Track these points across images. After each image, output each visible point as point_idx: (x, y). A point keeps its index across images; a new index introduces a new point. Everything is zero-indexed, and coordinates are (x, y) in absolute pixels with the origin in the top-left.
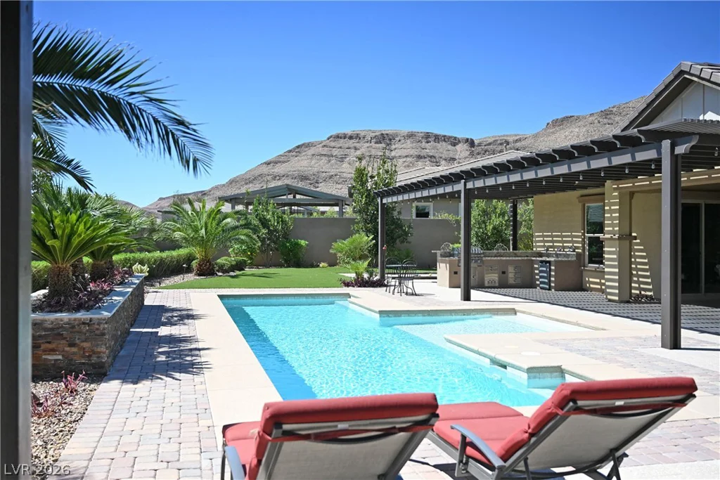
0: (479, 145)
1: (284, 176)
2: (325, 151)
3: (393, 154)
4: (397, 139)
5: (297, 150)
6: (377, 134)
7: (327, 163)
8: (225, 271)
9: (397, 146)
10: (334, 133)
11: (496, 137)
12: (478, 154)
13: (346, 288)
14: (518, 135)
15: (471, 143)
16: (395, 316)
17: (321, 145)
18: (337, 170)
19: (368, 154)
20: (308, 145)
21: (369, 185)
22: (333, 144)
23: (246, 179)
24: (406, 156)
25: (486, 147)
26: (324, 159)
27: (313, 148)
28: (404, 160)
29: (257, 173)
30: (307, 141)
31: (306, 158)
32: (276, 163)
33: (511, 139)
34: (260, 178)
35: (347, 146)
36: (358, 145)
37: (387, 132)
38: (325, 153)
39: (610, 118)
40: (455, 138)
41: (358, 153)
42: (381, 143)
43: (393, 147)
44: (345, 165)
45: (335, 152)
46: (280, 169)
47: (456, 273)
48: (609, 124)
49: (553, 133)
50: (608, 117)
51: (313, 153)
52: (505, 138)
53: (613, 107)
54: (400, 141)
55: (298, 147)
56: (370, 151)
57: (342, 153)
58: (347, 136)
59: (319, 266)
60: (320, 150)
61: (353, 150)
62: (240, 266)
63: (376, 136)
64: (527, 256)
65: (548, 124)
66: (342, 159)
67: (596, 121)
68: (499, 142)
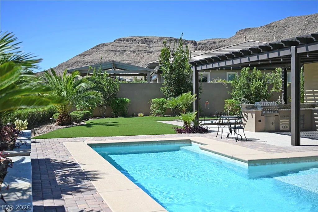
0: (199, 44)
1: (90, 62)
2: (113, 48)
3: (151, 49)
4: (154, 41)
5: (97, 48)
6: (142, 38)
7: (114, 55)
8: (78, 121)
9: (153, 45)
10: (118, 38)
11: (208, 40)
12: (199, 49)
13: (180, 134)
14: (221, 39)
15: (195, 43)
16: (261, 165)
17: (110, 45)
18: (120, 59)
19: (137, 50)
20: (103, 45)
21: (171, 60)
22: (117, 44)
23: (68, 65)
24: (159, 51)
25: (203, 45)
26: (113, 53)
27: (106, 47)
28: (158, 53)
29: (74, 61)
30: (102, 43)
31: (102, 52)
32: (85, 55)
33: (216, 41)
34: (76, 64)
35: (125, 45)
36: (131, 45)
37: (148, 37)
38: (113, 49)
39: (271, 29)
40: (186, 41)
41: (132, 49)
42: (145, 44)
43: (151, 46)
44: (124, 56)
45: (119, 49)
46: (87, 59)
47: (260, 121)
48: (270, 32)
49: (240, 37)
50: (270, 28)
51: (106, 49)
52: (213, 40)
53: (273, 23)
54: (155, 42)
55: (97, 46)
56: (138, 48)
57: (123, 49)
58: (125, 40)
59: (137, 115)
60: (110, 47)
61: (128, 48)
62: (86, 117)
63: (141, 40)
64: (305, 108)
65: (237, 32)
66: (122, 53)
67: (264, 31)
68: (210, 43)
